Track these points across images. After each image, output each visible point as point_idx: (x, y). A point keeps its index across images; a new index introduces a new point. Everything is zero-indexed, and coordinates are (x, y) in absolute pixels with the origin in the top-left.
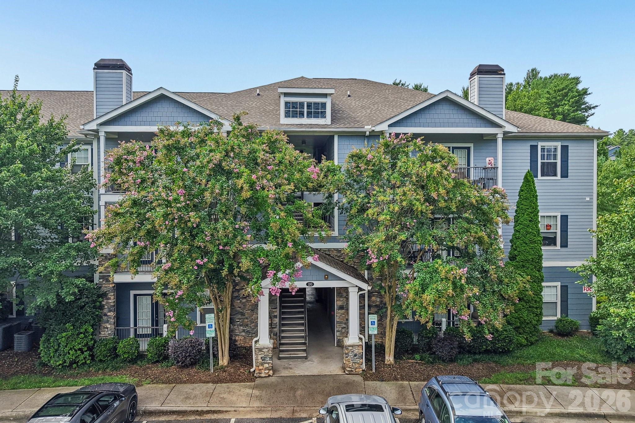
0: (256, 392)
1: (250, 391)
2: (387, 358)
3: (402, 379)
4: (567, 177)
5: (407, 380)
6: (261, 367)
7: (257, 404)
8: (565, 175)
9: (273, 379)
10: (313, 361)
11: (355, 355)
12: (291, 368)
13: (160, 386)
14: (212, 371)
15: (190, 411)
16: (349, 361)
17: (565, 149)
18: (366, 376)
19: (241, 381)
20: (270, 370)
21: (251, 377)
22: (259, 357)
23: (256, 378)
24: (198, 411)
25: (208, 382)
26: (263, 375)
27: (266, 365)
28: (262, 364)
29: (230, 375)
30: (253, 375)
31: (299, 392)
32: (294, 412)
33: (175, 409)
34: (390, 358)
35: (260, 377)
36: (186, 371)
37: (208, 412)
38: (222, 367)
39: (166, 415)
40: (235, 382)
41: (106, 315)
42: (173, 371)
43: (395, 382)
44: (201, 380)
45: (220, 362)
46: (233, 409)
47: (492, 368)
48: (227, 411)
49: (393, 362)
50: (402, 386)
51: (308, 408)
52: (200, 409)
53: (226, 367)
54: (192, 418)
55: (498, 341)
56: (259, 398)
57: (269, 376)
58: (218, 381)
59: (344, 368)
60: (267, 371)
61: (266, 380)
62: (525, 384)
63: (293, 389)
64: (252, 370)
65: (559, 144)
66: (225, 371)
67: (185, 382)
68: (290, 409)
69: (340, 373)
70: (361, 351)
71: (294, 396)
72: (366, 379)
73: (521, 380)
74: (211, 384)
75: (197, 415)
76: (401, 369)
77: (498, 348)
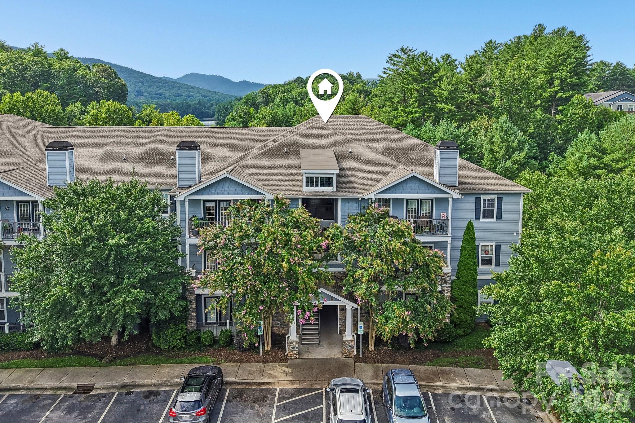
0: (289, 370)
1: (285, 369)
2: (370, 347)
3: (378, 362)
4: (501, 219)
5: (381, 363)
6: (291, 353)
7: (290, 378)
8: (499, 217)
9: (298, 361)
10: (323, 347)
11: (350, 346)
12: (310, 352)
13: (231, 364)
14: (261, 355)
15: (253, 383)
16: (347, 350)
17: (500, 200)
18: (356, 359)
19: (280, 362)
20: (297, 355)
21: (286, 359)
22: (291, 347)
23: (289, 359)
24: (257, 382)
25: (259, 362)
26: (293, 358)
27: (295, 352)
28: (292, 351)
29: (272, 357)
30: (287, 357)
31: (315, 371)
32: (312, 384)
33: (244, 381)
34: (371, 347)
35: (291, 359)
36: (245, 354)
37: (263, 383)
38: (268, 352)
39: (239, 385)
40: (276, 362)
41: (190, 314)
42: (237, 354)
43: (373, 364)
44: (255, 360)
45: (266, 349)
46: (277, 382)
47: (436, 354)
48: (274, 383)
49: (373, 350)
50: (377, 367)
51: (320, 382)
52: (258, 381)
53: (269, 351)
54: (255, 387)
55: (442, 335)
56: (291, 374)
57: (297, 358)
58: (266, 361)
59: (342, 353)
60: (295, 356)
61: (294, 361)
62: (452, 366)
63: (311, 368)
64: (286, 354)
65: (496, 197)
66: (269, 355)
67: (246, 362)
68: (309, 382)
69: (340, 356)
70: (353, 344)
71: (312, 373)
72: (356, 362)
73: (450, 364)
74: (261, 364)
75: (257, 385)
76: (378, 354)
77: (442, 340)
